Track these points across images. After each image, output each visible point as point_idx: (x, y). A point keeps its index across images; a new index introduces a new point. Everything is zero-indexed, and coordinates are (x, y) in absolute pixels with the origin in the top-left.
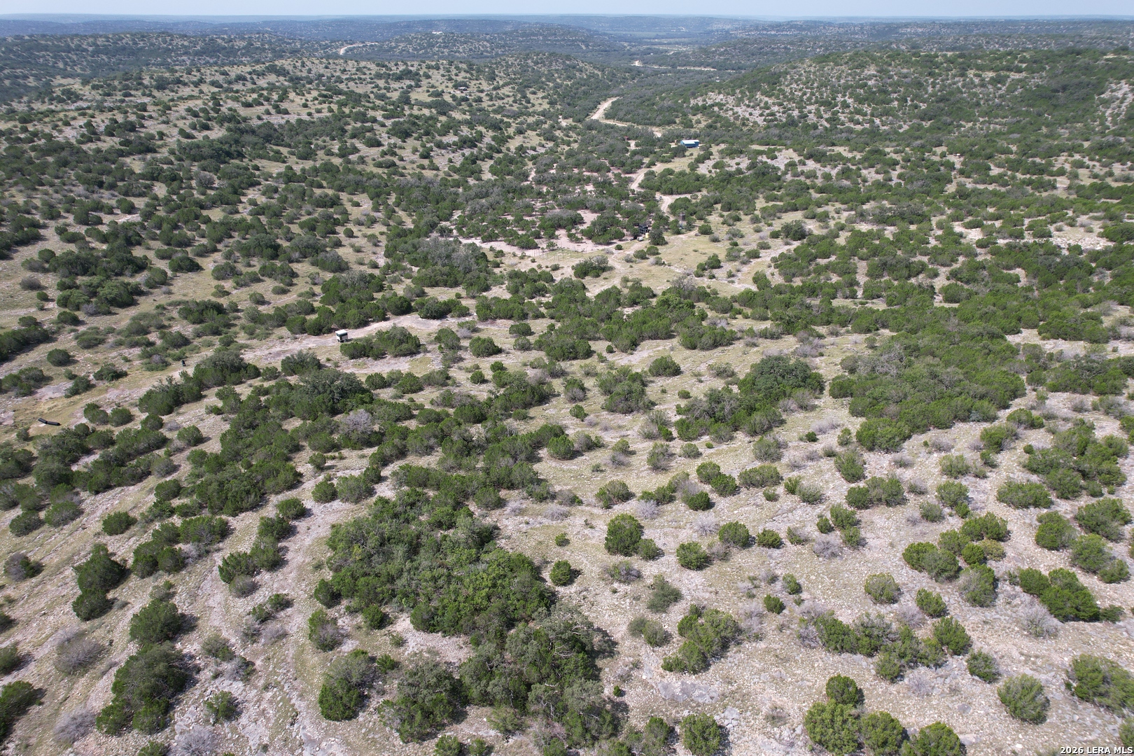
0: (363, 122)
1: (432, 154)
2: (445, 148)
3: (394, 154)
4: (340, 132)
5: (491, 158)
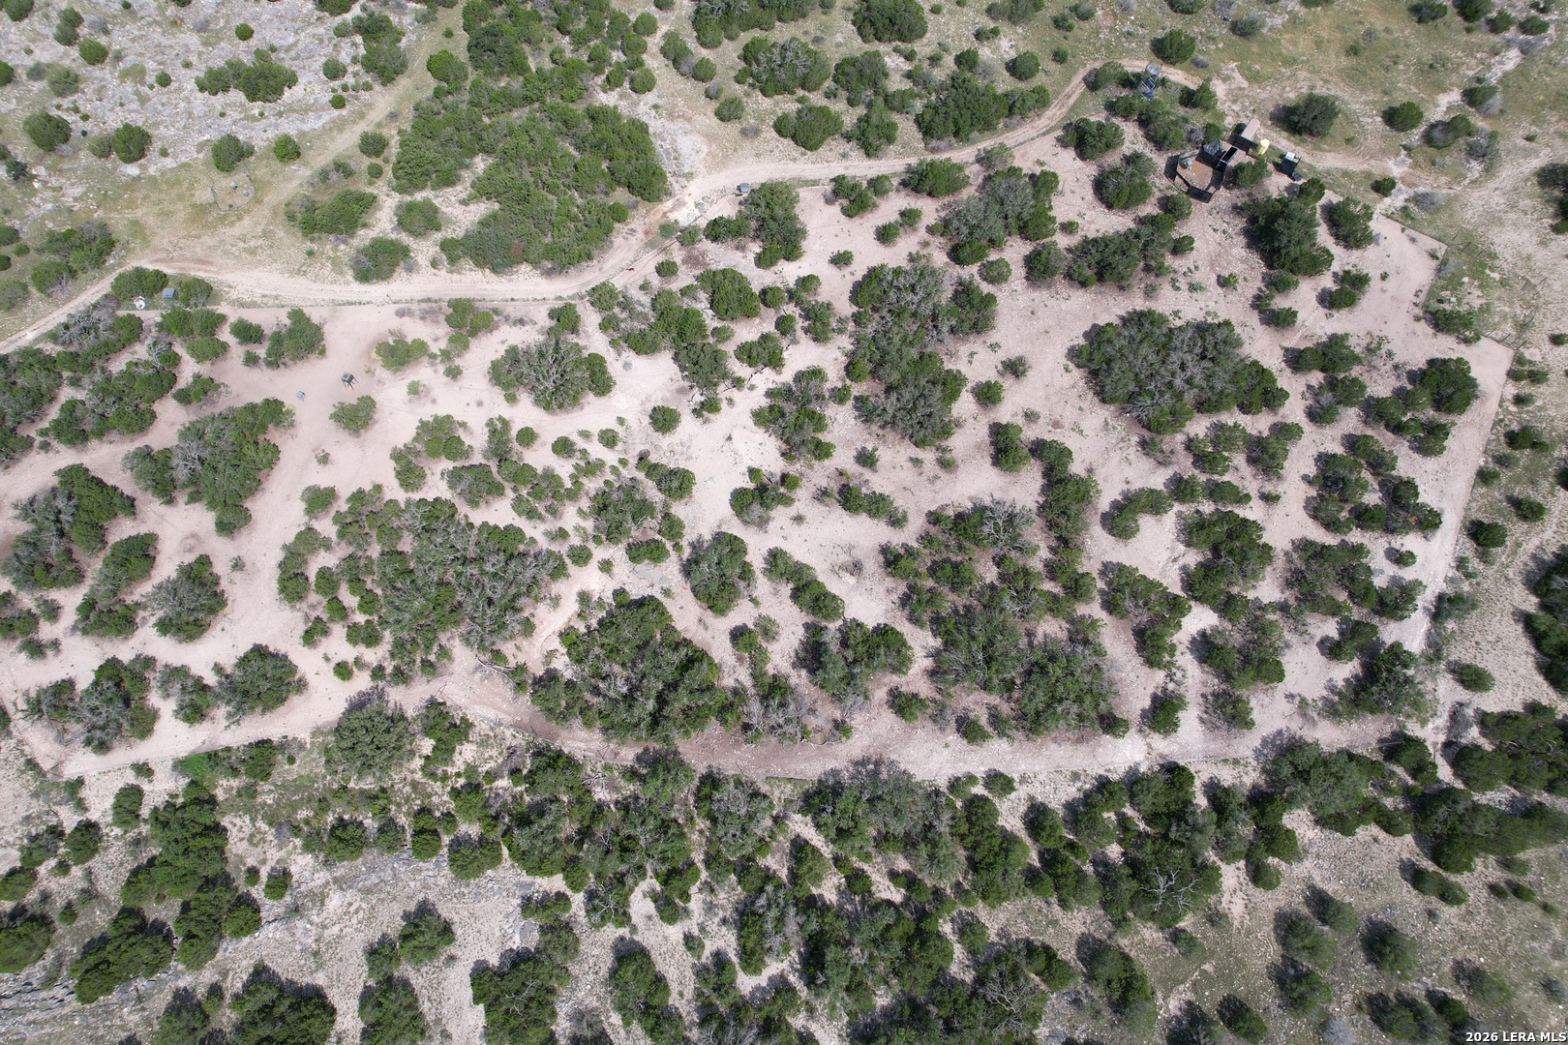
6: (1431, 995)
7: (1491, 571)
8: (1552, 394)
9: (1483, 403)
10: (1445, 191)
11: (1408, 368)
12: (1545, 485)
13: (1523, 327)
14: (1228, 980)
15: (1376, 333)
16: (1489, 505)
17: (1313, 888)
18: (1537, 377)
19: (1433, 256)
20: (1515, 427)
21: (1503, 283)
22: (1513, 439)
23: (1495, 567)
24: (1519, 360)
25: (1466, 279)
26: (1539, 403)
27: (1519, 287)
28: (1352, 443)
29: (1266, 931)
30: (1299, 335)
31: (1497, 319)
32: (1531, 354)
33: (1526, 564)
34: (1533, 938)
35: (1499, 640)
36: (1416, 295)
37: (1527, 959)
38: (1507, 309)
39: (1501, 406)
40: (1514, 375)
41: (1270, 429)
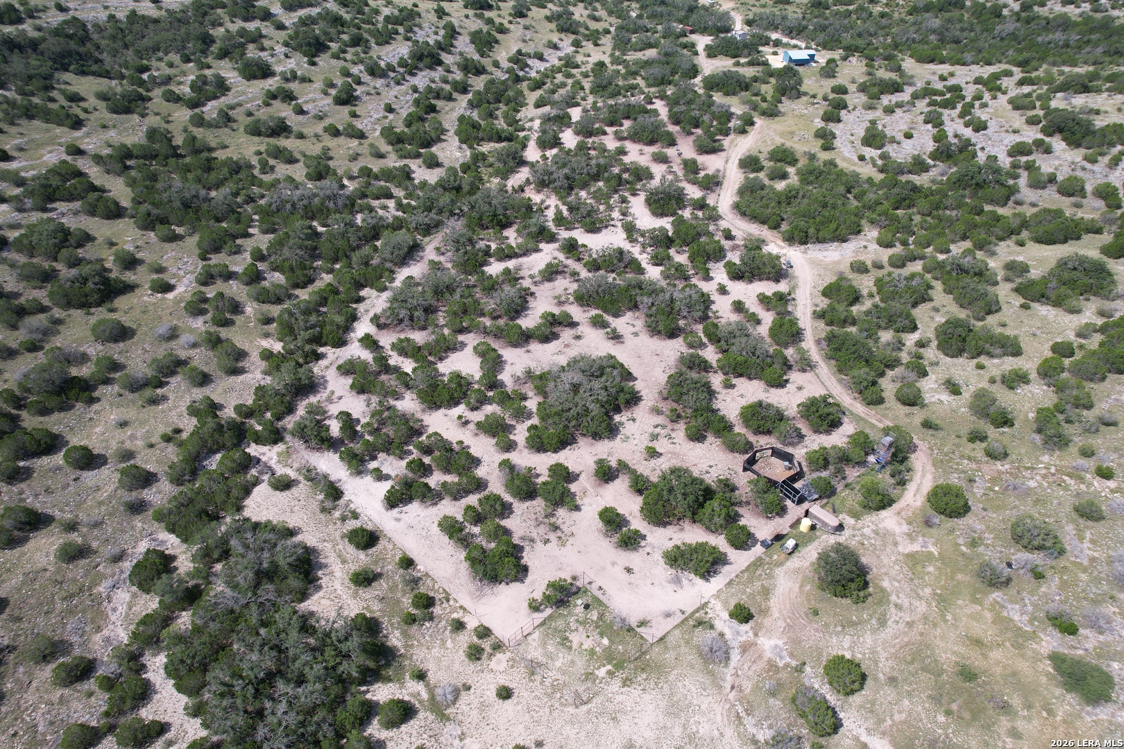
0: (246, 19)
1: (359, 91)
2: (383, 75)
3: (289, 97)
4: (199, 45)
5: (464, 89)
6: (168, 383)
7: (338, 535)
8: (453, 661)
9: (471, 594)
10: (729, 678)
11: (527, 549)
12: (376, 606)
13: (533, 668)
14: (240, 327)
15: (571, 540)
16: (384, 557)
17: (246, 372)
18: (475, 654)
19: (643, 623)
20: (437, 610)
21: (589, 676)
22: (427, 603)
23: (338, 538)
24: (498, 647)
25: (605, 641)
26: (449, 644)
27: (581, 689)
28: (480, 485)
29: (246, 347)
30: (589, 488)
31: (550, 648)
32: (500, 661)
33: (326, 557)
34: (148, 432)
35: (292, 511)
36: (600, 588)
37: (143, 423)
38: (558, 664)
39: (461, 607)
40: (484, 632)
41: (514, 441)
